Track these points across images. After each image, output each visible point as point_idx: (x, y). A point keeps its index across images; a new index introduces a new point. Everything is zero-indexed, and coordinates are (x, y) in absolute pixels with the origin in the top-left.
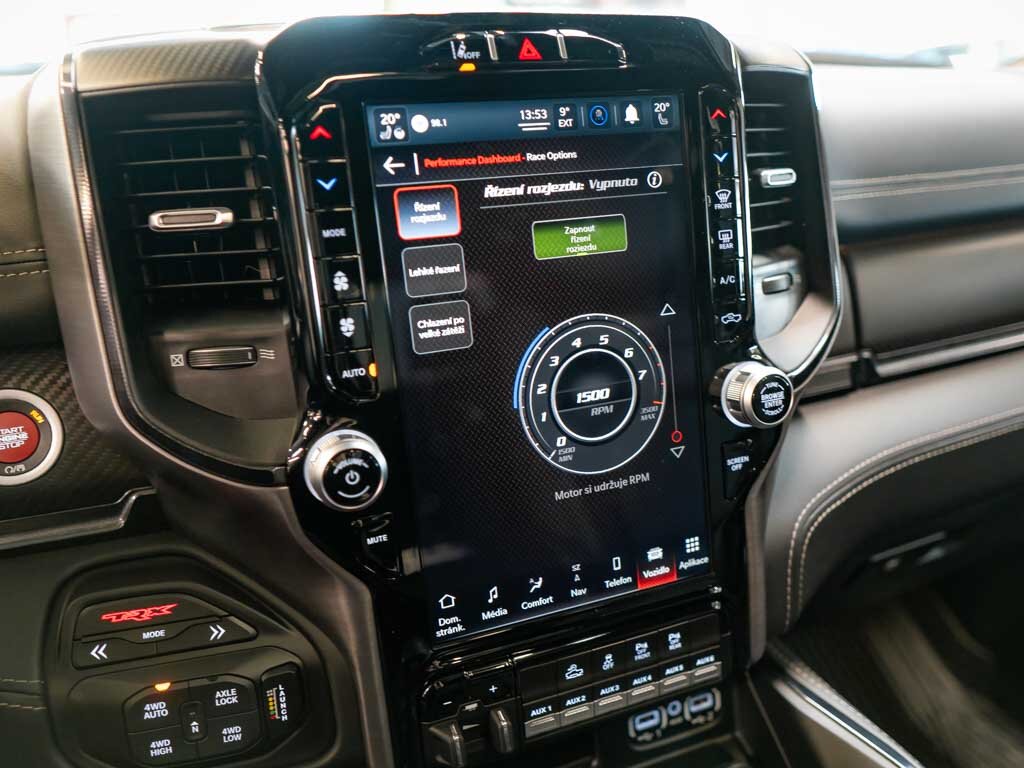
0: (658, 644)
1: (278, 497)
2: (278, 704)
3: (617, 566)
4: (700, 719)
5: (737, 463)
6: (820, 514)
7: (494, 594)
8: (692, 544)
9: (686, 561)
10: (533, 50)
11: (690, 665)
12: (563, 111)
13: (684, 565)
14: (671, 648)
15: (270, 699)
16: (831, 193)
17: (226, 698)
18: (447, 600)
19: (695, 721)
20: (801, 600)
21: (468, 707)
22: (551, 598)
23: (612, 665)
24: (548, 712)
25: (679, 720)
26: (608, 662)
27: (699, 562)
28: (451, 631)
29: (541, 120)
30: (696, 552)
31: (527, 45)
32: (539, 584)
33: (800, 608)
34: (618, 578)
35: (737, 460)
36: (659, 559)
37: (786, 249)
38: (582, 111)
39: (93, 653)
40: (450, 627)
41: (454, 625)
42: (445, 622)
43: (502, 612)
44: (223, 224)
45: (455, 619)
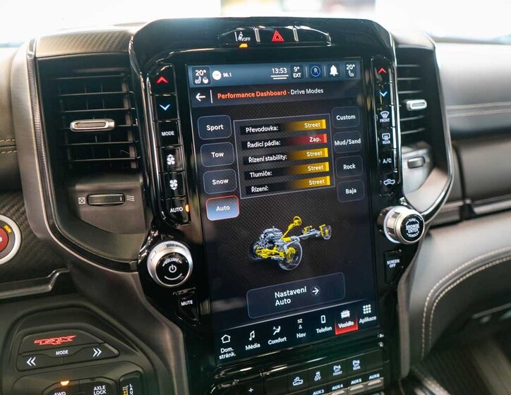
0: (347, 366)
1: (132, 277)
3: (323, 320)
5: (392, 263)
6: (441, 292)
7: (252, 335)
8: (367, 309)
9: (363, 318)
10: (280, 36)
11: (365, 379)
12: (296, 69)
13: (362, 321)
14: (354, 369)
15: (124, 392)
16: (446, 113)
17: (100, 390)
18: (226, 338)
20: (430, 342)
22: (285, 338)
23: (320, 378)
26: (318, 377)
27: (371, 319)
28: (227, 356)
29: (284, 74)
30: (369, 313)
31: (277, 33)
32: (278, 330)
34: (324, 328)
35: (392, 261)
36: (348, 317)
37: (421, 143)
38: (306, 69)
39: (28, 362)
40: (227, 353)
41: (229, 352)
42: (225, 350)
43: (257, 346)
44: (109, 128)
45: (230, 349)
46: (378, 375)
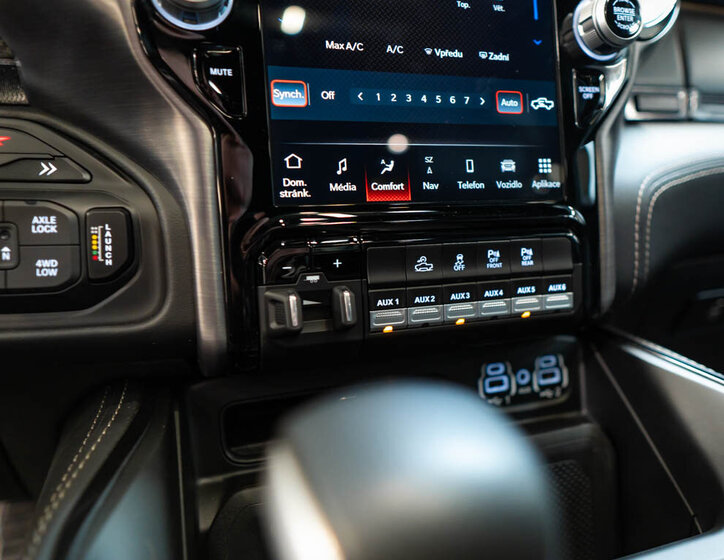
2: (103, 245)
3: (470, 168)
4: (548, 393)
5: (588, 92)
7: (342, 167)
8: (545, 165)
9: (538, 180)
11: (542, 288)
13: (536, 185)
14: (524, 263)
15: (94, 237)
17: (44, 225)
18: (293, 161)
19: (543, 394)
20: (647, 262)
21: (309, 278)
22: (402, 185)
23: (463, 267)
24: (394, 306)
25: (527, 390)
26: (460, 264)
27: (551, 185)
28: (296, 194)
30: (548, 174)
32: (390, 167)
33: (647, 270)
34: (471, 182)
35: (588, 89)
36: (511, 172)
40: (295, 189)
41: (299, 189)
42: (290, 183)
43: (350, 187)
45: (300, 183)
46: (564, 287)
